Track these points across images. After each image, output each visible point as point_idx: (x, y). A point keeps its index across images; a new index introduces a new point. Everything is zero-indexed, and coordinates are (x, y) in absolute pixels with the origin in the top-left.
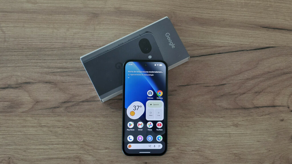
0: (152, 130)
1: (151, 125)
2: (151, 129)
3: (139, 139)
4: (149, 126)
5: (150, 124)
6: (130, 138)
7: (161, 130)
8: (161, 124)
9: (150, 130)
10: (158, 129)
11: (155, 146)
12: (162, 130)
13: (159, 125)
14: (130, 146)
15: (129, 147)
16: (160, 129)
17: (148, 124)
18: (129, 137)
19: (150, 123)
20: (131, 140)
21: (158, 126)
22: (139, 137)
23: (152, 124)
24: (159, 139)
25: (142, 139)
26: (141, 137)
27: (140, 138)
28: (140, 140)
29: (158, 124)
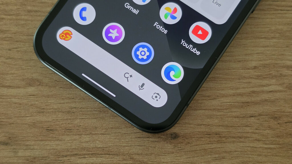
0: (166, 32)
1: (174, 18)
2: (166, 26)
3: (108, 32)
4: (166, 18)
5: (172, 9)
6: (84, 14)
7: (194, 50)
8: (205, 33)
9: (161, 28)
10: (190, 41)
11: (143, 85)
12: (198, 53)
13: (200, 32)
14: (66, 34)
15: (62, 37)
16: (195, 45)
17: (167, 8)
18: (84, 9)
19: (175, 10)
20: (84, 19)
21: (195, 32)
22: (113, 28)
23: (179, 15)
24: (172, 74)
25: (117, 38)
26: (119, 32)
27: (114, 34)
28: (110, 39)
29: (198, 28)
